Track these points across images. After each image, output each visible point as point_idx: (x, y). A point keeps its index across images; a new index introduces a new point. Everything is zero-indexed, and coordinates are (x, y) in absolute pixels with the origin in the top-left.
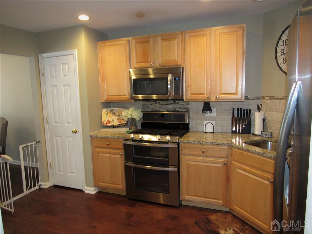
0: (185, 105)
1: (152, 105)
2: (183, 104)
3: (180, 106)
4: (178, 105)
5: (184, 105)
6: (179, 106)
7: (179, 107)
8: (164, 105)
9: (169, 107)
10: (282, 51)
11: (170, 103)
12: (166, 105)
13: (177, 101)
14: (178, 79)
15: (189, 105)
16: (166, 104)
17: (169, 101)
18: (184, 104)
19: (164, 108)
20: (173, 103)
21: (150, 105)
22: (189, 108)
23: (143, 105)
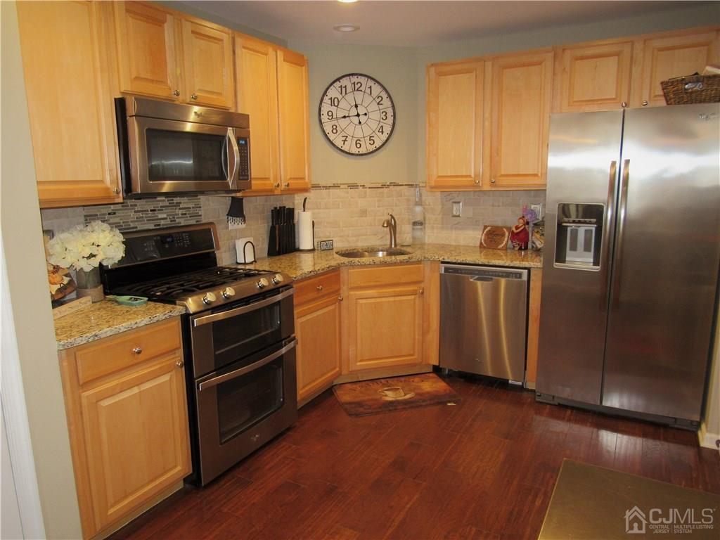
0: (193, 208)
1: (115, 213)
2: (189, 206)
3: (184, 211)
4: (180, 209)
5: (189, 208)
6: (180, 212)
7: (182, 214)
8: (147, 211)
9: (160, 216)
10: (330, 114)
11: (161, 204)
12: (151, 210)
13: (176, 200)
14: (243, 142)
15: (200, 207)
16: (152, 208)
17: (158, 199)
18: (191, 206)
19: (148, 220)
20: (167, 203)
21: (109, 214)
22: (201, 216)
23: (85, 216)
